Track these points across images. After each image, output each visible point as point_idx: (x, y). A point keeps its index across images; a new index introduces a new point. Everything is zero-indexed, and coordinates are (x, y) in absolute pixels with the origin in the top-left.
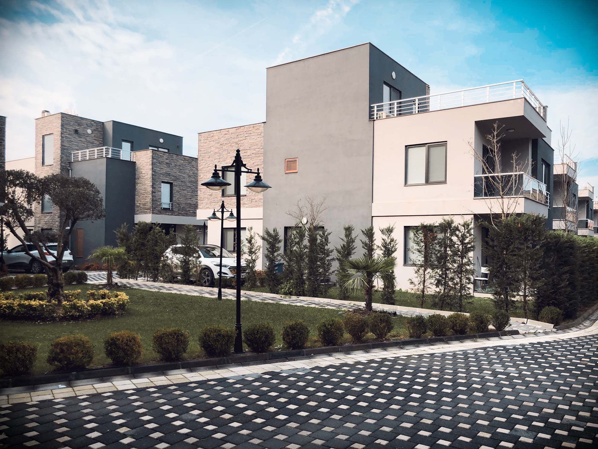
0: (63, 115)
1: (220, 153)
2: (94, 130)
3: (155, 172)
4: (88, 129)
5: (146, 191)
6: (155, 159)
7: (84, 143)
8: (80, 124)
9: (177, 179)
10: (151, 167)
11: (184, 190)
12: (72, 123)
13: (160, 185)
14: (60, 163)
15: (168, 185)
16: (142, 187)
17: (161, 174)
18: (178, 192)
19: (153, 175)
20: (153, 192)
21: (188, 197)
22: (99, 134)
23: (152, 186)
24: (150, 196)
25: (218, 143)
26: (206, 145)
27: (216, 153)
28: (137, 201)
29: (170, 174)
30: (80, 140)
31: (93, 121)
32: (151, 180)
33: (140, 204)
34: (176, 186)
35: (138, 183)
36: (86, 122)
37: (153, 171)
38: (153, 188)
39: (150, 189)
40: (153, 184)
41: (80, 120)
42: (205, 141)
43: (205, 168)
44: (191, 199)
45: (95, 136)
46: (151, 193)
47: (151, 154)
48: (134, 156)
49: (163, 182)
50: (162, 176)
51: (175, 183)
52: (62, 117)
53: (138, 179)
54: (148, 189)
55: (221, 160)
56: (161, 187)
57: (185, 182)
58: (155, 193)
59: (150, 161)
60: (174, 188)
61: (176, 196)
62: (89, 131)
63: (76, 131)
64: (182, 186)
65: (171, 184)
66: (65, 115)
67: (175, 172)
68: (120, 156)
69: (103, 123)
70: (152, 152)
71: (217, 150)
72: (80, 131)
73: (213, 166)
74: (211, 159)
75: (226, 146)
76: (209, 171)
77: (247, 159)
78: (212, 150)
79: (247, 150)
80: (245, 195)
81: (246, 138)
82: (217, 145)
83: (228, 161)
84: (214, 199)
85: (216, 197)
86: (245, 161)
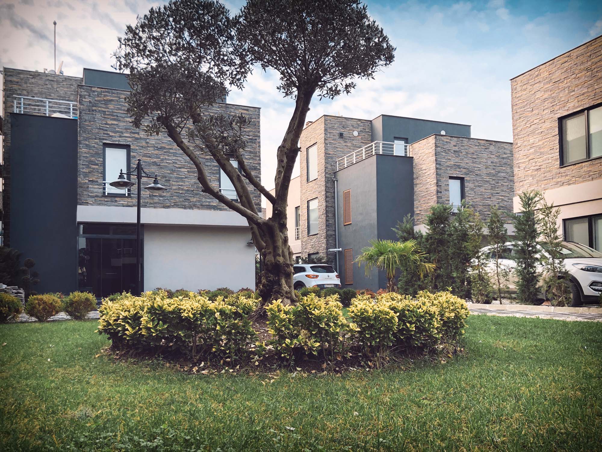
0: (326, 117)
1: (553, 98)
2: (361, 131)
3: (440, 164)
4: (354, 131)
5: (429, 192)
6: (439, 147)
7: (350, 148)
8: (345, 126)
9: (469, 172)
10: (434, 158)
11: (479, 186)
12: (336, 125)
13: (447, 181)
14: (324, 174)
15: (458, 182)
16: (423, 188)
17: (448, 166)
18: (472, 189)
19: (437, 169)
20: (438, 192)
21: (486, 196)
22: (366, 136)
23: (437, 183)
24: (435, 198)
25: (549, 82)
26: (525, 93)
27: (545, 100)
28: (417, 208)
29: (459, 165)
30: (345, 146)
31: (360, 120)
32: (435, 176)
33: (420, 211)
34: (469, 181)
35: (417, 184)
36: (352, 122)
37: (436, 164)
38: (437, 186)
39: (433, 188)
40: (438, 181)
41: (345, 122)
42: (525, 87)
43: (524, 129)
44: (490, 198)
45: (362, 138)
46: (435, 193)
47: (434, 141)
48: (411, 150)
49: (451, 178)
50: (449, 169)
51: (467, 178)
52: (325, 120)
53: (417, 178)
54: (431, 189)
55: (556, 108)
56: (448, 185)
57: (480, 175)
58: (441, 192)
59: (432, 151)
60: (466, 184)
61: (469, 195)
62: (356, 133)
63: (341, 135)
64: (477, 181)
65: (462, 179)
66: (328, 118)
67: (466, 162)
68: (393, 151)
69: (371, 121)
70: (436, 138)
71: (546, 95)
72: (345, 134)
73: (540, 122)
74: (536, 112)
75: (566, 81)
76: (533, 133)
78: (537, 97)
82: (547, 86)
83: (572, 105)
84: (545, 174)
85: (549, 171)
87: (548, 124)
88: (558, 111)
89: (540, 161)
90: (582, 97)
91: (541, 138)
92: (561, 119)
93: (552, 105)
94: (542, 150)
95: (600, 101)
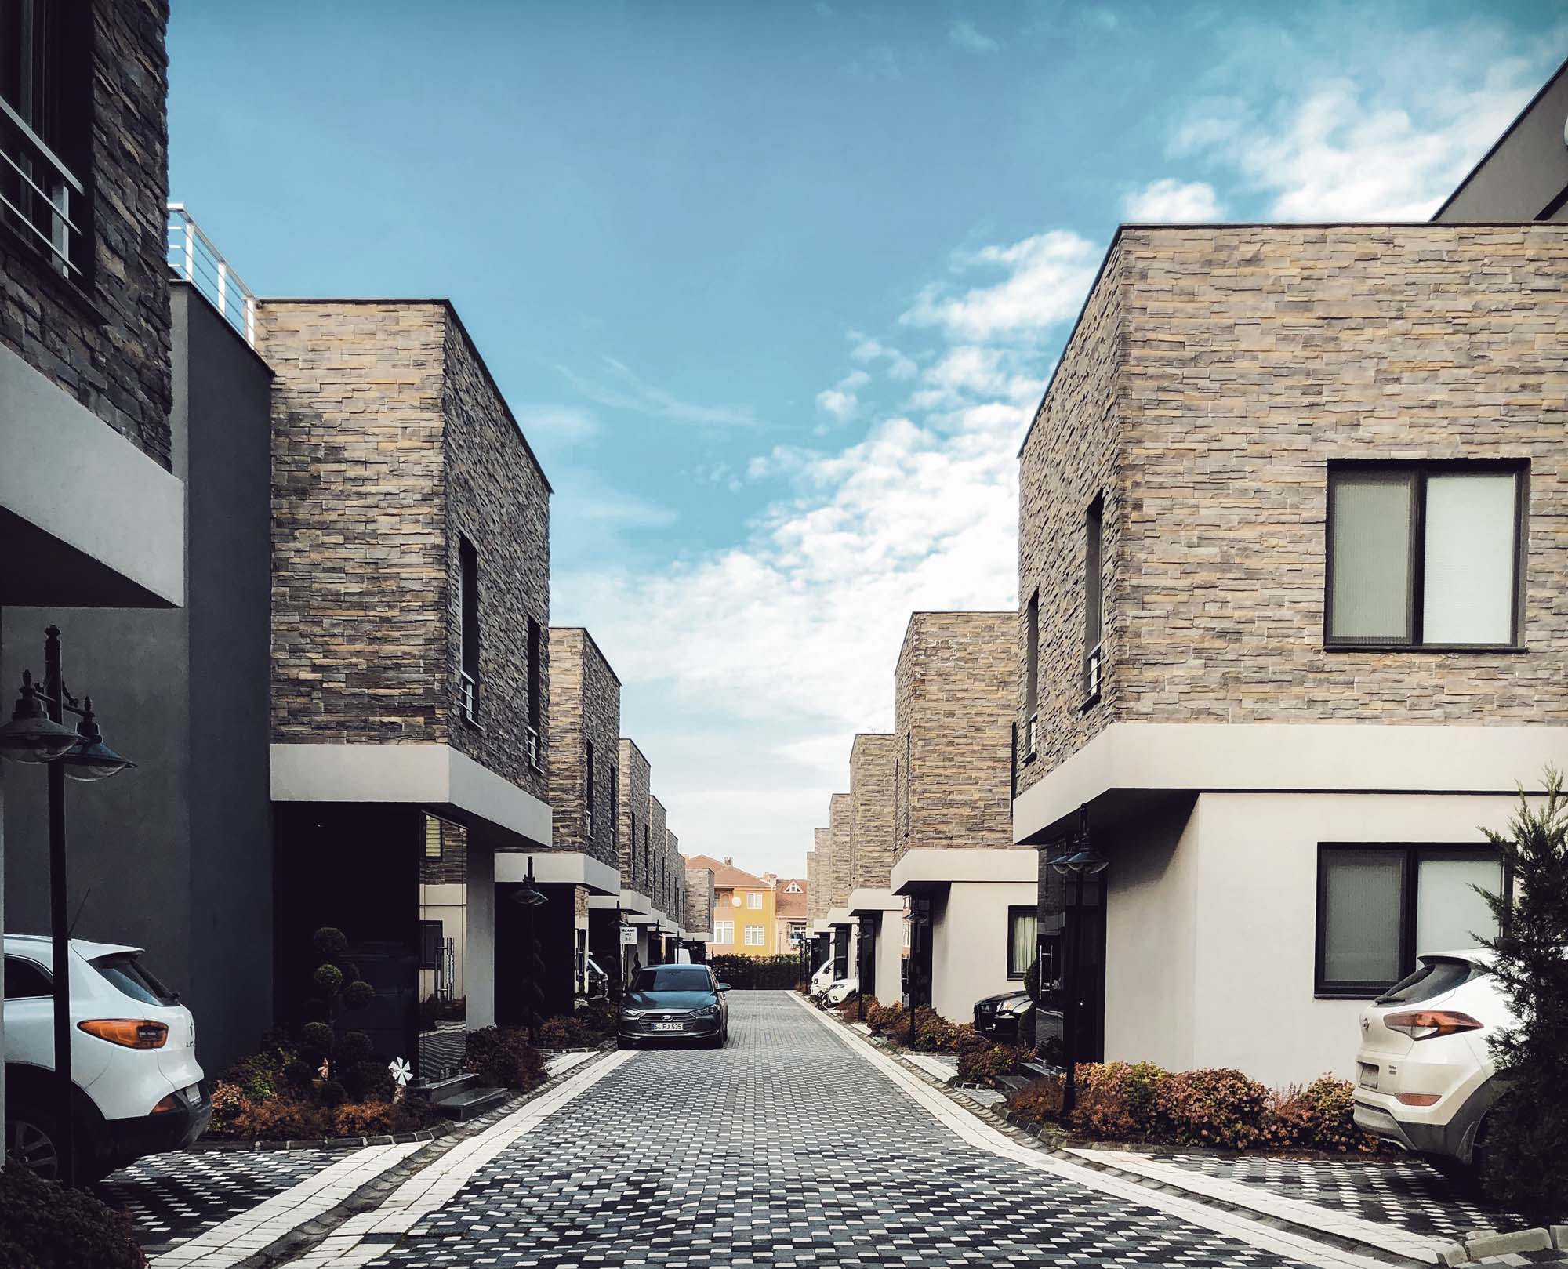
1: (1311, 374)
3: (449, 460)
10: (432, 420)
13: (457, 553)
16: (345, 552)
24: (431, 621)
25: (1300, 307)
26: (1190, 307)
27: (1279, 371)
37: (443, 453)
42: (1186, 283)
43: (1180, 454)
47: (434, 336)
48: (259, 329)
55: (1325, 419)
71: (1286, 354)
73: (1252, 449)
74: (1237, 404)
75: (1369, 333)
76: (1217, 482)
77: (1542, 432)
78: (1243, 346)
79: (1541, 372)
80: (1513, 650)
81: (1538, 298)
82: (1289, 319)
83: (1386, 429)
84: (1261, 661)
85: (1280, 652)
86: (1519, 440)
87: (1282, 471)
88: (1329, 435)
89: (1242, 602)
90: (1426, 413)
91: (1251, 515)
92: (1341, 470)
93: (1307, 400)
94: (1253, 563)
95: (1488, 453)
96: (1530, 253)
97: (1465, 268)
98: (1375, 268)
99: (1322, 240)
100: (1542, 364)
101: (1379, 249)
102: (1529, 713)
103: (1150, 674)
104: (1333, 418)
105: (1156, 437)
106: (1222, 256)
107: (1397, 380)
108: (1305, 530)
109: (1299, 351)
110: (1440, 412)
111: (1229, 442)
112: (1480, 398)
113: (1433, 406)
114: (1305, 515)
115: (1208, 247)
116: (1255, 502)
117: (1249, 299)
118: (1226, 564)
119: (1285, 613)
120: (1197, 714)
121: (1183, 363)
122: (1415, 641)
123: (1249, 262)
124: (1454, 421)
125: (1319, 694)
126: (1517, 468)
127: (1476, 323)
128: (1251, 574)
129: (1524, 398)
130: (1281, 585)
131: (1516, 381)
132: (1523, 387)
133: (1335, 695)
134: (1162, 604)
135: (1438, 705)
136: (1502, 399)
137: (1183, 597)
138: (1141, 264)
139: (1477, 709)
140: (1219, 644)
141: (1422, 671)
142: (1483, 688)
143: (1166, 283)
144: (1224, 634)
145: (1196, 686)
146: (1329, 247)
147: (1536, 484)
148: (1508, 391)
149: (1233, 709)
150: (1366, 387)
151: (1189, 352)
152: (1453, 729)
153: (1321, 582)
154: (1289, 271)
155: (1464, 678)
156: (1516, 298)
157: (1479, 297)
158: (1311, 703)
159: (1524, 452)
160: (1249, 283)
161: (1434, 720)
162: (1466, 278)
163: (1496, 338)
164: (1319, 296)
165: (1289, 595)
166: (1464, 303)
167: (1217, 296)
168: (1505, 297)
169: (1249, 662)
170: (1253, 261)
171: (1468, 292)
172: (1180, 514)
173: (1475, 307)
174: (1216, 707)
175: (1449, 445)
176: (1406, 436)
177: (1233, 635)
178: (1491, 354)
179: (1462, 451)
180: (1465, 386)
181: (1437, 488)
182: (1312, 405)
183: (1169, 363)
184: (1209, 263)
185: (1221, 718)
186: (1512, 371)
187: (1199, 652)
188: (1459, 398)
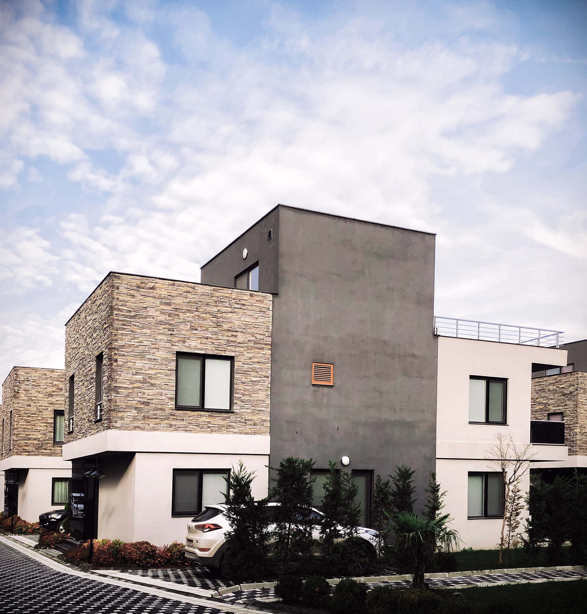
1: (171, 325)
25: (169, 304)
26: (133, 300)
27: (161, 323)
42: (132, 292)
43: (130, 346)
55: (175, 339)
71: (162, 318)
73: (153, 346)
74: (148, 331)
75: (188, 314)
76: (142, 356)
77: (237, 349)
78: (150, 314)
79: (237, 332)
80: (230, 411)
81: (236, 310)
82: (164, 307)
83: (193, 344)
84: (156, 412)
85: (162, 409)
86: (231, 351)
87: (162, 353)
88: (176, 344)
89: (149, 393)
90: (205, 340)
91: (152, 366)
92: (180, 355)
93: (170, 332)
94: (153, 381)
95: (223, 354)
96: (233, 297)
97: (215, 299)
98: (189, 295)
99: (174, 285)
100: (237, 329)
101: (191, 290)
102: (234, 430)
103: (120, 415)
104: (178, 339)
105: (122, 340)
106: (143, 285)
107: (196, 330)
108: (169, 372)
109: (167, 317)
110: (209, 340)
111: (145, 343)
112: (220, 337)
113: (207, 338)
114: (169, 368)
115: (139, 282)
116: (154, 363)
117: (152, 300)
118: (144, 382)
119: (163, 398)
120: (135, 428)
121: (131, 317)
122: (202, 408)
123: (151, 288)
124: (213, 343)
125: (173, 423)
126: (231, 359)
127: (219, 315)
128: (152, 385)
129: (232, 339)
130: (162, 389)
131: (230, 334)
132: (232, 335)
133: (178, 423)
134: (125, 392)
135: (209, 427)
136: (226, 338)
137: (131, 391)
138: (117, 285)
139: (220, 429)
140: (142, 406)
141: (204, 418)
142: (222, 423)
143: (125, 291)
144: (144, 403)
145: (135, 419)
146: (176, 287)
147: (236, 364)
148: (228, 336)
149: (147, 427)
150: (187, 330)
151: (133, 314)
152: (213, 435)
153: (174, 388)
154: (164, 293)
155: (216, 419)
156: (230, 310)
157: (219, 308)
158: (171, 426)
159: (233, 354)
160: (151, 295)
161: (207, 432)
162: (216, 302)
163: (224, 320)
164: (173, 301)
165: (164, 392)
166: (215, 309)
167: (141, 298)
168: (227, 308)
169: (151, 412)
170: (153, 288)
171: (216, 306)
172: (129, 364)
173: (219, 310)
174: (141, 426)
175: (212, 350)
176: (199, 346)
177: (147, 404)
178: (223, 325)
179: (216, 353)
180: (216, 333)
181: (208, 362)
182: (171, 334)
183: (126, 316)
184: (139, 287)
185: (143, 429)
186: (229, 330)
187: (136, 408)
188: (214, 337)
